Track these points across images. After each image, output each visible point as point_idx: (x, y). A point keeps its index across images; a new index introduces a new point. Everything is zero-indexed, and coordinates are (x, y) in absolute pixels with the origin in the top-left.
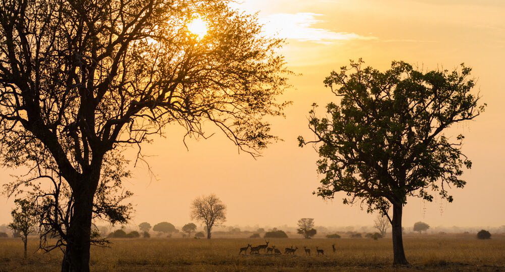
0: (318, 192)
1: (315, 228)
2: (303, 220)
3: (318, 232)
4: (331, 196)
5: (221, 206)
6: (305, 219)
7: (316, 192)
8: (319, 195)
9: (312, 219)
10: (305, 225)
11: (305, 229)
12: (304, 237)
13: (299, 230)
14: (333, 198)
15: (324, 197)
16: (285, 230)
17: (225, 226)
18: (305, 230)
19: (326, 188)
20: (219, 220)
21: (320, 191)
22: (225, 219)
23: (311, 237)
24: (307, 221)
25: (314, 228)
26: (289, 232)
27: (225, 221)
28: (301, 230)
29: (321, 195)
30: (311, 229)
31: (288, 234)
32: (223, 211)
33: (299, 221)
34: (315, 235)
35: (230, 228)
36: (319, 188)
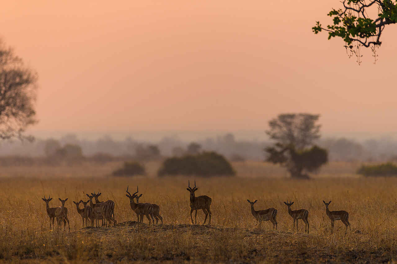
0: (332, 24)
1: (322, 146)
2: (286, 119)
3: (332, 156)
4: (374, 39)
5: (18, 74)
6: (292, 116)
7: (324, 26)
8: (333, 35)
9: (315, 117)
10: (290, 136)
11: (290, 148)
12: (288, 175)
13: (270, 150)
14: (378, 43)
15: (349, 41)
16: (226, 153)
17: (31, 139)
18: (292, 152)
19: (355, 14)
20: (12, 119)
21: (336, 21)
22: (33, 118)
23: (311, 175)
24: (298, 121)
25: (320, 143)
26: (238, 158)
27: (31, 122)
28: (279, 149)
29: (341, 33)
30: (309, 148)
31: (235, 165)
32: (27, 90)
33: (273, 124)
34: (324, 168)
35: (51, 144)
36: (335, 12)
